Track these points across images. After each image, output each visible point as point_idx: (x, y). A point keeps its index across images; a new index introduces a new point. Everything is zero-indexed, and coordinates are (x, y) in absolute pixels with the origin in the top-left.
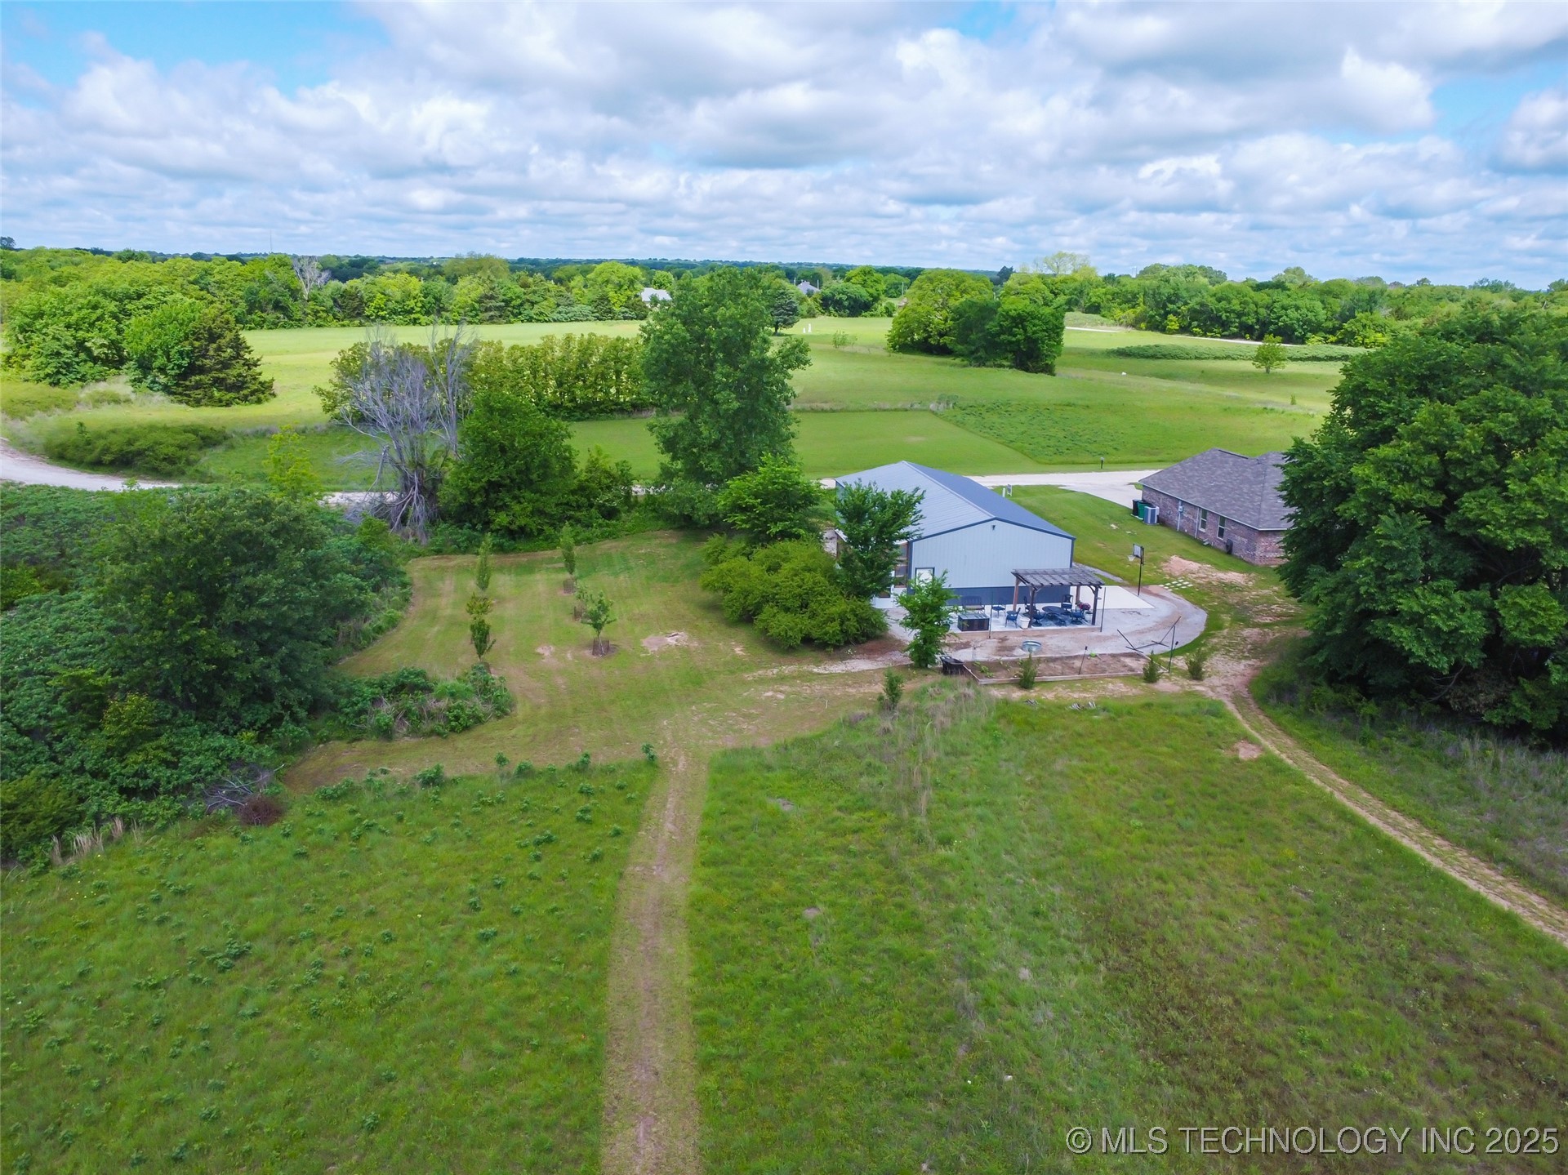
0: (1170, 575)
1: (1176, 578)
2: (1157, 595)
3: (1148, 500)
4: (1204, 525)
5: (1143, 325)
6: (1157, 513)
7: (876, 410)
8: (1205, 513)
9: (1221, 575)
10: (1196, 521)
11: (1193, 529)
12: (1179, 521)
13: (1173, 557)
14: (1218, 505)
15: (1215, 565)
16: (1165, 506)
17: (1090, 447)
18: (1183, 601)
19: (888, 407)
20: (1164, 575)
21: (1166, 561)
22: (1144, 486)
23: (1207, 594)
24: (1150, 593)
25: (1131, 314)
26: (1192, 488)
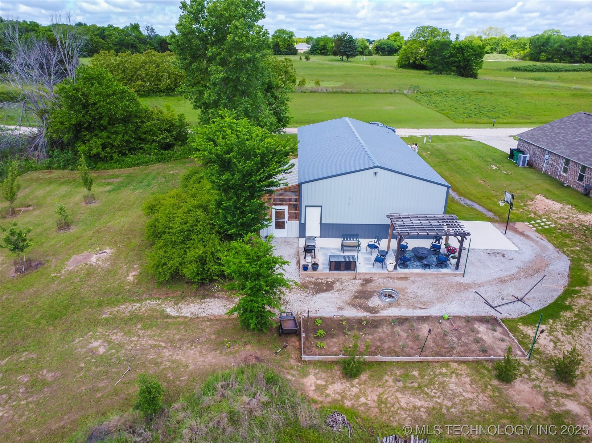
0: (535, 214)
1: (540, 216)
2: (522, 234)
3: (522, 148)
4: (565, 171)
5: (528, 58)
6: (528, 159)
7: (375, 93)
8: (567, 161)
9: (581, 217)
10: (559, 167)
11: (555, 173)
12: (545, 166)
13: (538, 196)
14: (581, 156)
15: (575, 206)
16: (534, 154)
17: (488, 114)
18: (546, 243)
19: (381, 91)
20: (530, 212)
21: (532, 200)
22: (520, 139)
23: (568, 236)
24: (516, 231)
25: (522, 53)
26: (558, 142)
